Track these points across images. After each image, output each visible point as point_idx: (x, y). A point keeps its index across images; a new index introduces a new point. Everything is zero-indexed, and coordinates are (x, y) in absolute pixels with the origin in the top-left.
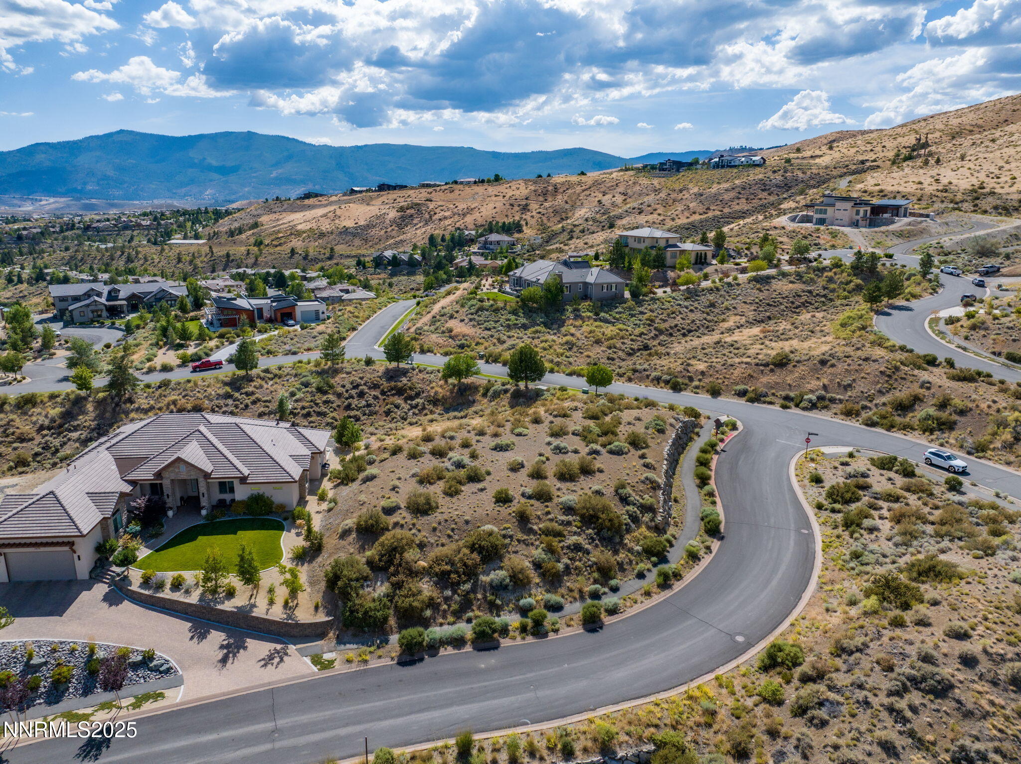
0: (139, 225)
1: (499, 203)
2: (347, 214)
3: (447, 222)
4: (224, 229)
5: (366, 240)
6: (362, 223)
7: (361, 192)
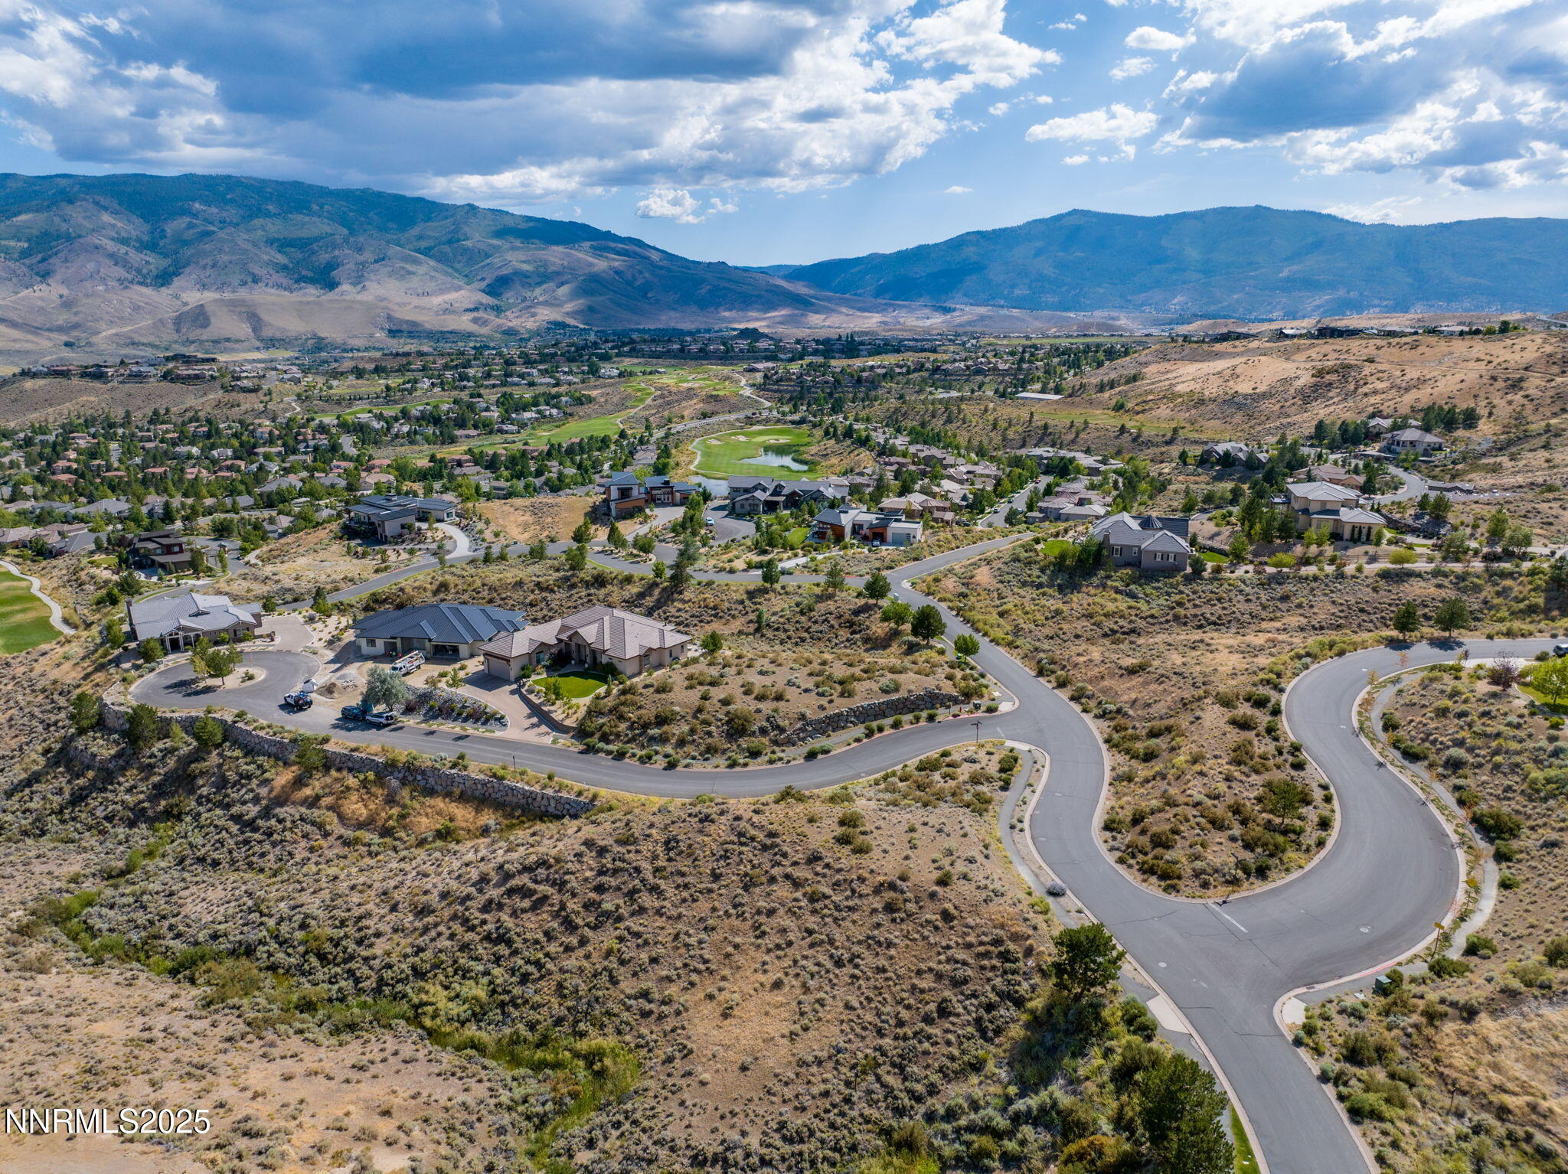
0: (995, 369)
1: (1472, 373)
2: (1250, 373)
3: (1372, 400)
4: (1095, 381)
5: (1250, 416)
6: (1262, 389)
7: (1293, 336)
